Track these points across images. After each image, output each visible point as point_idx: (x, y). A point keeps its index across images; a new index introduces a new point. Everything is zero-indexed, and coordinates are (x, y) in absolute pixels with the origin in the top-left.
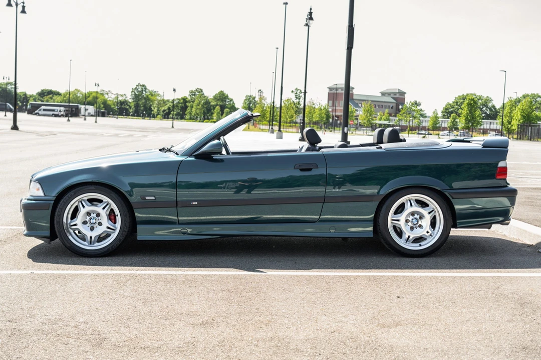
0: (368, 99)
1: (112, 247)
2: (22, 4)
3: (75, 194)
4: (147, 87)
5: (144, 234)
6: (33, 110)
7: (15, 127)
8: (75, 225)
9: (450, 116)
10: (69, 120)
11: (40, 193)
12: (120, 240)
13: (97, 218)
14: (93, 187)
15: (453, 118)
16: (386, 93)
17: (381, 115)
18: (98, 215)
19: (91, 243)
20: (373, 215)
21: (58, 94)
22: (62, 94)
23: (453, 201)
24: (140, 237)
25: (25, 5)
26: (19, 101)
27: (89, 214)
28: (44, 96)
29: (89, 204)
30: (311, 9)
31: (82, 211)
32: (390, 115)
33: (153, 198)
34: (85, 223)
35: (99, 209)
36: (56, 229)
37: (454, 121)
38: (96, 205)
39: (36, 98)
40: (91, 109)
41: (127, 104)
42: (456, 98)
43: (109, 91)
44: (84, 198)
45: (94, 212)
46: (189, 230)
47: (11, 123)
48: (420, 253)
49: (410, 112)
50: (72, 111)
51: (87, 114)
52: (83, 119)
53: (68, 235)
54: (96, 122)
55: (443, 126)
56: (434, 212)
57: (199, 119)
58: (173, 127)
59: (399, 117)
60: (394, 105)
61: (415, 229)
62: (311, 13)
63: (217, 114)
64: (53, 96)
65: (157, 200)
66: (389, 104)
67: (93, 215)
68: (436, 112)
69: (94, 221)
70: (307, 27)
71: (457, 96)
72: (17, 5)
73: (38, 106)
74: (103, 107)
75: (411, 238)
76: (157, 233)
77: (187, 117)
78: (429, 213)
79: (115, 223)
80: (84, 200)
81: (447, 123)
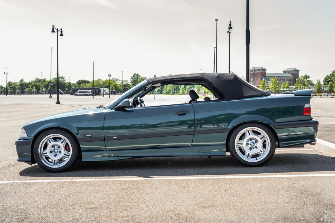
0: (274, 76)
1: (67, 166)
2: (61, 31)
3: (45, 135)
4: (140, 76)
5: (86, 157)
6: (73, 93)
7: (58, 102)
8: (46, 153)
9: (329, 84)
10: (93, 97)
11: (26, 135)
12: (71, 161)
13: (58, 149)
14: (55, 130)
15: (330, 85)
16: (286, 71)
17: (284, 85)
18: (59, 147)
19: (55, 164)
20: (225, 142)
21: (89, 82)
22: (91, 82)
23: (276, 130)
24: (83, 160)
25: (62, 31)
26: (67, 87)
27: (53, 146)
28: (81, 84)
29: (53, 140)
30: (230, 22)
31: (50, 145)
32: (290, 85)
33: (90, 135)
34: (51, 152)
35: (59, 143)
36: (34, 156)
37: (331, 86)
38: (57, 141)
39: (76, 86)
40: (107, 90)
41: (128, 86)
42: (332, 72)
43: (118, 79)
44: (50, 137)
45: (56, 145)
46: (112, 155)
47: (56, 100)
48: (256, 164)
49: (302, 82)
50: (96, 92)
51: (104, 93)
52: (102, 96)
53: (41, 159)
54: (110, 98)
55: (324, 90)
56: (264, 138)
57: (171, 93)
58: (155, 98)
59: (295, 85)
60: (292, 78)
61: (252, 149)
62: (230, 25)
63: (182, 90)
64: (85, 84)
65: (92, 137)
66: (289, 78)
67: (56, 147)
68: (319, 82)
69: (57, 151)
70: (229, 33)
71: (333, 71)
72: (58, 31)
73: (76, 90)
74: (115, 89)
75: (250, 155)
76: (94, 156)
77: (164, 92)
78: (261, 139)
79: (69, 151)
80: (50, 138)
81: (326, 88)
